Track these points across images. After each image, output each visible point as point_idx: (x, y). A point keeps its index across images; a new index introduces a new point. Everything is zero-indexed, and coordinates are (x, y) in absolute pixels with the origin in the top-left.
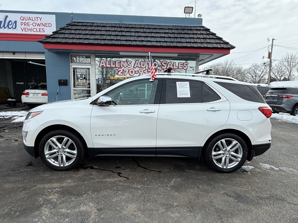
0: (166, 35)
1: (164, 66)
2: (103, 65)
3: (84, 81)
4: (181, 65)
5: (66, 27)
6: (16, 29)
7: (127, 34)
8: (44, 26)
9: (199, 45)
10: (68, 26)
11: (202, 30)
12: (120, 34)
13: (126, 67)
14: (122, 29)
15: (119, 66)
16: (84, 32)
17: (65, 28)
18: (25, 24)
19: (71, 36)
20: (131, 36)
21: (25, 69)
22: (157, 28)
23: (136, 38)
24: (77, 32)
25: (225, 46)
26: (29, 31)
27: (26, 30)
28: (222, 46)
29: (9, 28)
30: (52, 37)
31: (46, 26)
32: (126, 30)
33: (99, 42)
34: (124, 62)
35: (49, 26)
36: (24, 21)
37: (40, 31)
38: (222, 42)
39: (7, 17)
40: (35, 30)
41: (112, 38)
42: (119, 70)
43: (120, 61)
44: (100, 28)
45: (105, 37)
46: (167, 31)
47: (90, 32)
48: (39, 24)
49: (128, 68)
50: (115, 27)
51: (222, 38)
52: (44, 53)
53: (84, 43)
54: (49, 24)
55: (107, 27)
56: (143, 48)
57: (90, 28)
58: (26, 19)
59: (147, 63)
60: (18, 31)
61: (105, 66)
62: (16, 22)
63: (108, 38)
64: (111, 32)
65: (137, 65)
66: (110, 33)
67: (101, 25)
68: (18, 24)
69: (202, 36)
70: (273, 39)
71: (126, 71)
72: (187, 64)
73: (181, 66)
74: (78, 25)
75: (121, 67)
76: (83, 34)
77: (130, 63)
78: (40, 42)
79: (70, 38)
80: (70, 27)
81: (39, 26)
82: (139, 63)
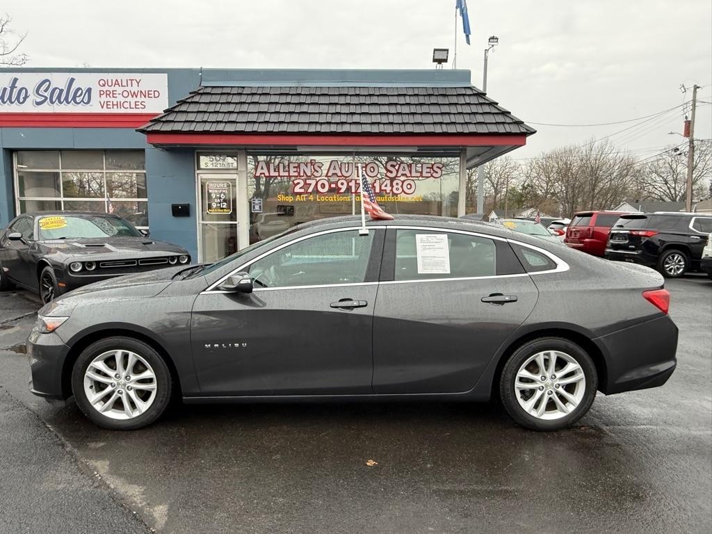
0: (393, 110)
1: (391, 172)
2: (262, 171)
3: (224, 207)
4: (427, 168)
5: (189, 98)
6: (90, 104)
7: (312, 109)
8: (145, 96)
9: (460, 129)
10: (193, 97)
11: (469, 95)
12: (298, 109)
13: (310, 176)
14: (302, 99)
15: (296, 174)
16: (225, 108)
17: (188, 100)
18: (107, 94)
19: (200, 117)
20: (320, 113)
22: (373, 95)
23: (329, 118)
24: (212, 108)
25: (515, 129)
26: (115, 107)
27: (108, 106)
28: (509, 129)
29: (76, 102)
30: (162, 119)
31: (149, 97)
32: (308, 100)
33: (255, 128)
34: (307, 166)
35: (154, 97)
36: (107, 88)
37: (137, 107)
38: (508, 120)
39: (72, 80)
40: (126, 105)
41: (282, 118)
42: (296, 182)
43: (299, 164)
44: (256, 99)
45: (267, 117)
46: (395, 100)
47: (238, 108)
48: (134, 93)
49: (315, 178)
50: (287, 94)
51: (510, 113)
52: (143, 151)
53: (225, 132)
54: (154, 91)
55: (271, 95)
56: (344, 138)
57: (236, 99)
58: (110, 84)
59: (356, 167)
60: (94, 108)
62: (89, 90)
63: (274, 118)
64: (279, 106)
65: (335, 172)
66: (278, 108)
67: (260, 92)
68: (95, 94)
69: (467, 109)
70: (696, 87)
71: (310, 184)
72: (441, 166)
73: (428, 170)
74: (212, 94)
75: (300, 176)
76: (223, 112)
77: (319, 167)
78: (141, 132)
79: (197, 122)
80: (196, 99)
81: (134, 96)
82: (337, 167)
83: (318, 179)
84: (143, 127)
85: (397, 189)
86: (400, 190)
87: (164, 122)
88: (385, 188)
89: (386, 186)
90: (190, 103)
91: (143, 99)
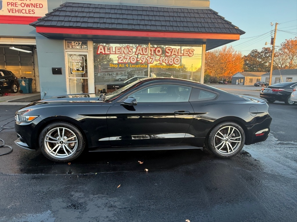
0: (172, 19)
1: (168, 53)
2: (101, 51)
3: (81, 70)
4: (186, 51)
5: (60, 8)
6: (2, 10)
7: (129, 17)
8: (34, 7)
9: (207, 30)
10: (62, 8)
11: (210, 14)
12: (121, 17)
13: (127, 54)
14: (123, 12)
15: (119, 53)
16: (81, 15)
17: (59, 10)
18: (12, 5)
19: (66, 19)
20: (133, 19)
21: (4, 56)
22: (161, 11)
23: (139, 22)
24: (73, 14)
26: (17, 12)
27: (13, 12)
28: (232, 31)
30: (45, 19)
31: (36, 7)
32: (126, 12)
33: (99, 26)
34: (125, 49)
35: (40, 7)
37: (30, 13)
38: (231, 27)
40: (24, 11)
41: (113, 21)
42: (119, 57)
43: (121, 48)
44: (98, 10)
45: (105, 20)
46: (172, 14)
47: (88, 15)
48: (28, 4)
49: (130, 55)
50: (115, 9)
51: (231, 23)
52: (34, 38)
53: (82, 27)
54: (40, 4)
55: (106, 9)
56: (147, 33)
57: (87, 10)
59: (150, 50)
60: (5, 12)
61: (104, 53)
63: (109, 21)
64: (111, 14)
65: (139, 52)
66: (110, 16)
67: (99, 7)
68: (4, 4)
69: (209, 21)
70: (276, 24)
71: (127, 58)
72: (193, 50)
73: (187, 52)
74: (73, 7)
75: (121, 54)
76: (80, 17)
77: (131, 49)
78: (32, 25)
79: (65, 21)
80: (64, 9)
81: (28, 6)
82: (141, 50)
83: (131, 56)
84: (34, 23)
85: (171, 62)
86: (173, 62)
87: (46, 21)
88: (165, 61)
89: (165, 60)
90: (61, 11)
91: (33, 8)
